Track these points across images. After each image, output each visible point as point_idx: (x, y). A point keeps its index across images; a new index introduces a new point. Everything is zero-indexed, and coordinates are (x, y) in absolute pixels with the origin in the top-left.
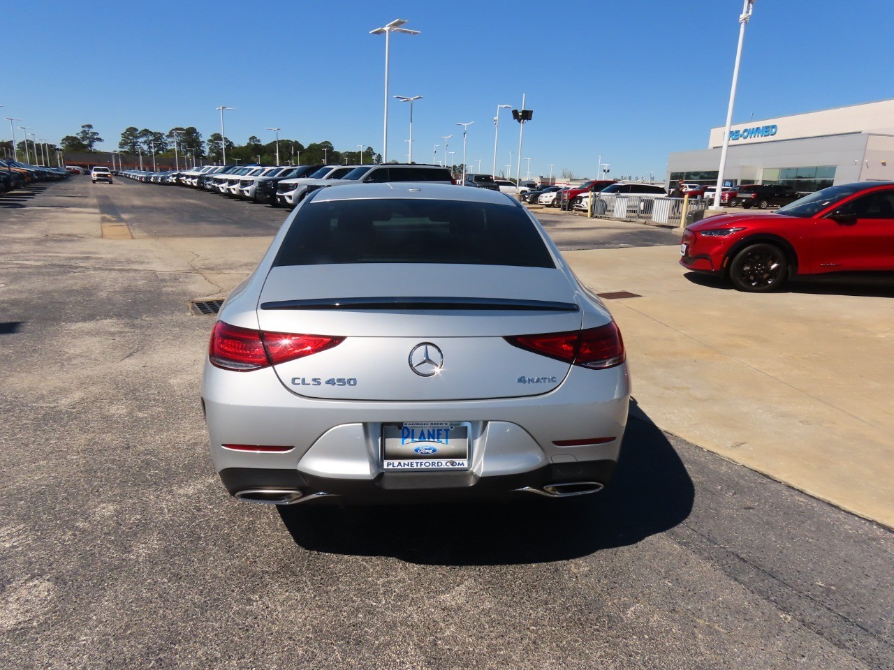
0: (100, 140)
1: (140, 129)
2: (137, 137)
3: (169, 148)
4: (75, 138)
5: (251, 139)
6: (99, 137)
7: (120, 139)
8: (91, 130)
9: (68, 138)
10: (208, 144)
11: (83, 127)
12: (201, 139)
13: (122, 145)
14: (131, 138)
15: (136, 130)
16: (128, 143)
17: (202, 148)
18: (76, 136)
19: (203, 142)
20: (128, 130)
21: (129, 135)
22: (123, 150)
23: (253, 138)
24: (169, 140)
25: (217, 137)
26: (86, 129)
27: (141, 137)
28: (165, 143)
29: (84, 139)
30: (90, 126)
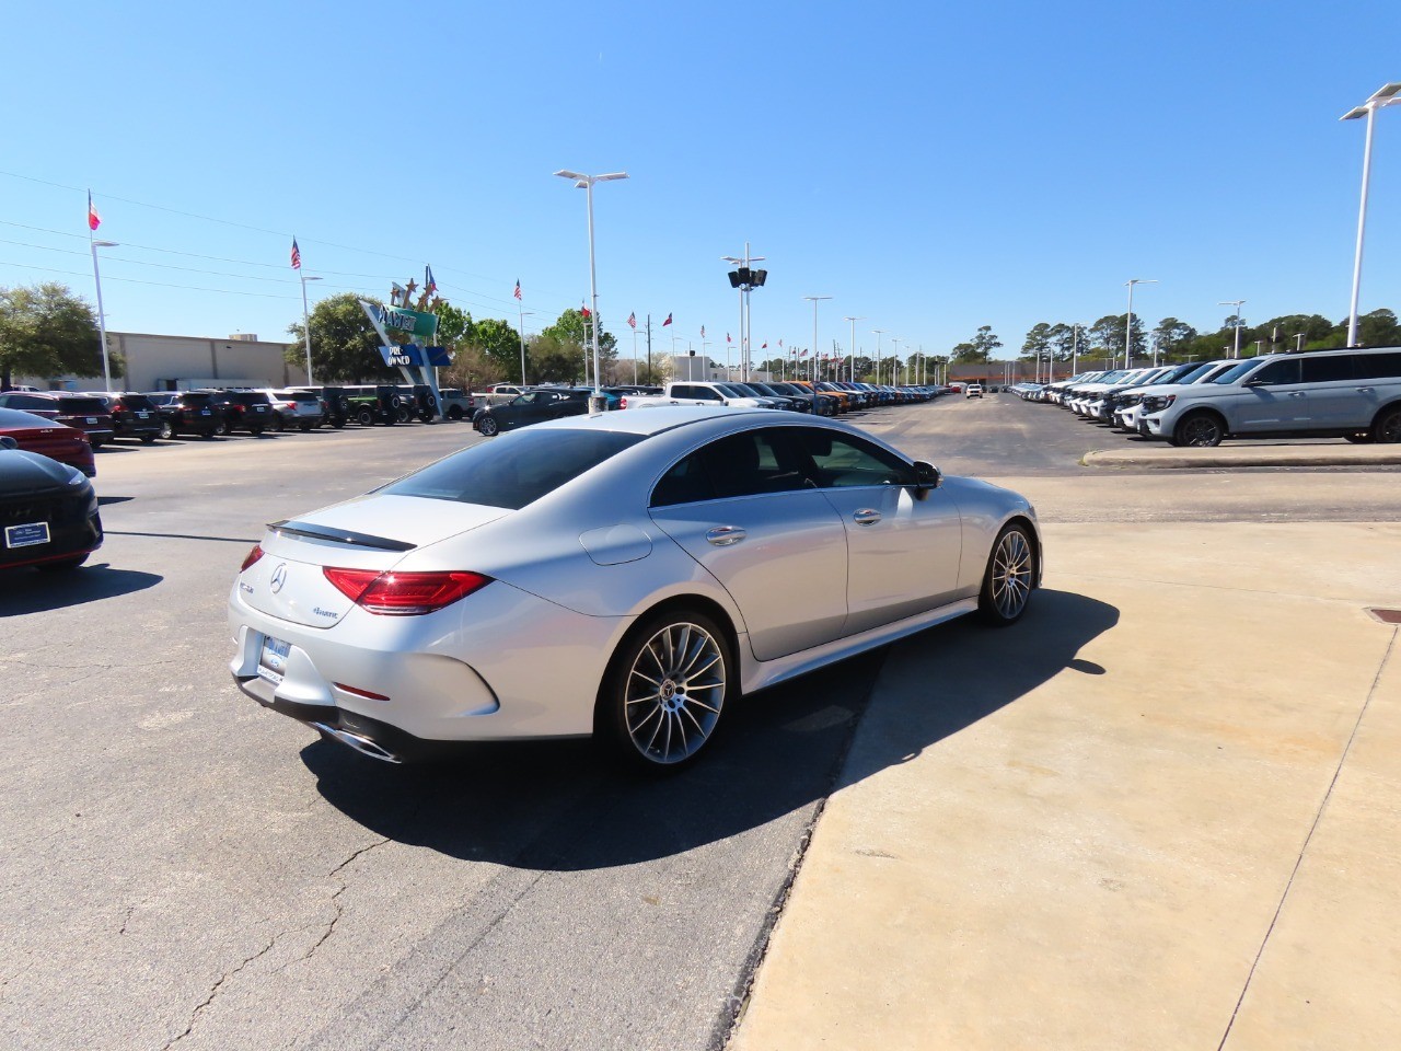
0: (998, 344)
1: (1053, 325)
2: (1047, 336)
3: (1092, 347)
4: (969, 346)
5: (1228, 320)
6: (997, 341)
7: (1024, 341)
8: (990, 333)
9: (960, 347)
10: (1153, 336)
11: (980, 330)
12: (1143, 330)
13: (1026, 349)
14: (1038, 338)
15: (1047, 326)
16: (1034, 346)
17: (1142, 343)
18: (969, 342)
19: (1146, 333)
20: (1036, 328)
21: (1037, 334)
22: (1026, 355)
23: (1232, 319)
24: (1092, 335)
25: (1170, 324)
26: (984, 332)
27: (1054, 335)
28: (1087, 341)
29: (978, 346)
30: (988, 328)
